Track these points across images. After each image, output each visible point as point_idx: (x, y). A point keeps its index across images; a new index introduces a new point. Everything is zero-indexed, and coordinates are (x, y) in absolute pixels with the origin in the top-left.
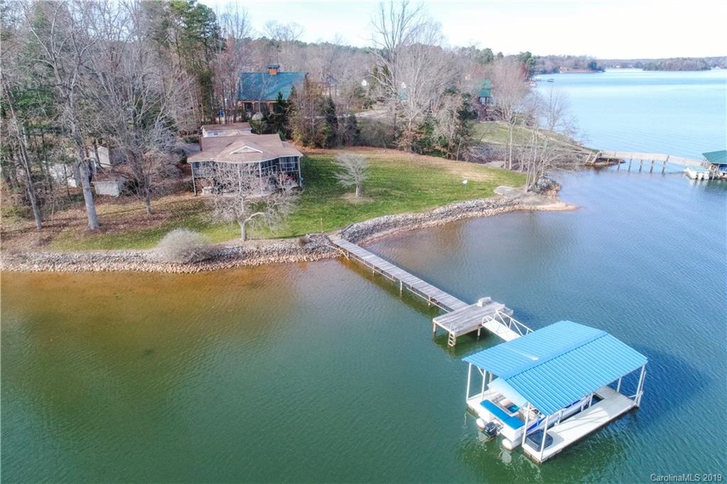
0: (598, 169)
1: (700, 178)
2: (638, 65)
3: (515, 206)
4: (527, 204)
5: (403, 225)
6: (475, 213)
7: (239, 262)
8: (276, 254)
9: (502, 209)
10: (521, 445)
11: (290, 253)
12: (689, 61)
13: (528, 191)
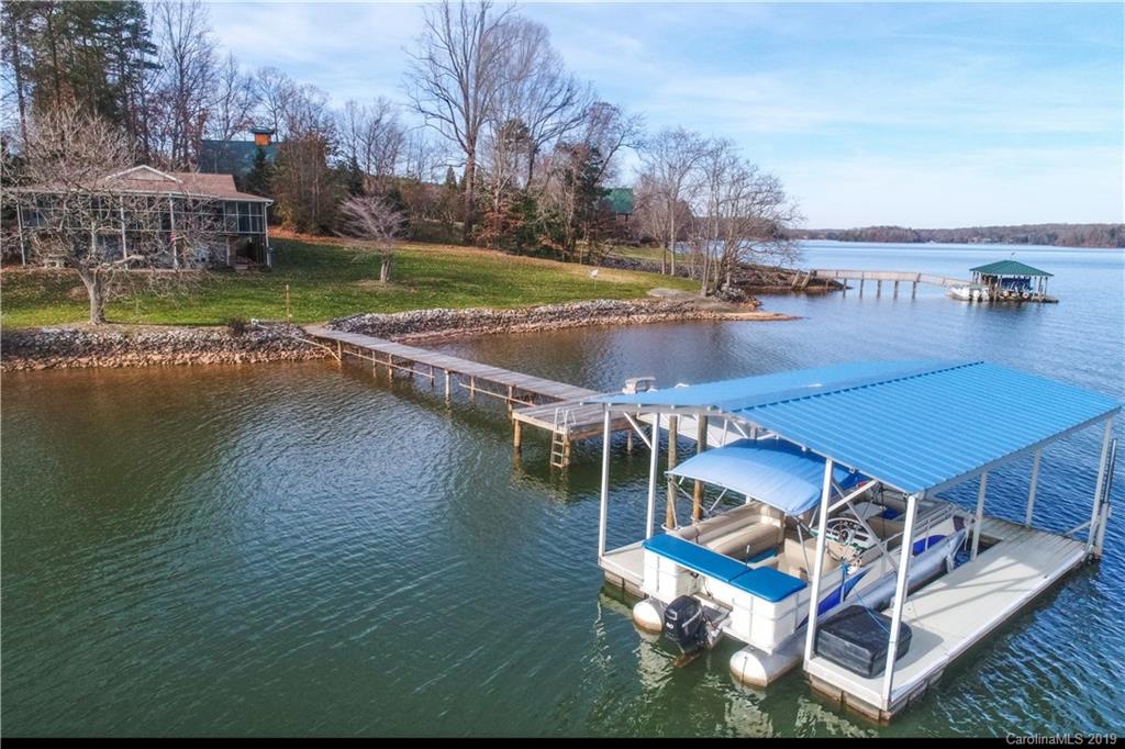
0: (811, 295)
1: (975, 299)
2: (831, 235)
3: (688, 314)
4: (707, 310)
5: (472, 325)
6: (614, 319)
7: (70, 359)
8: (169, 349)
9: (663, 315)
10: (800, 662)
11: (204, 348)
12: (897, 232)
13: (708, 295)
